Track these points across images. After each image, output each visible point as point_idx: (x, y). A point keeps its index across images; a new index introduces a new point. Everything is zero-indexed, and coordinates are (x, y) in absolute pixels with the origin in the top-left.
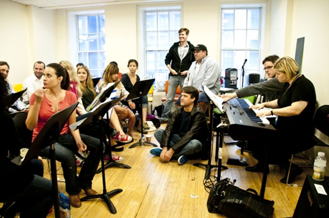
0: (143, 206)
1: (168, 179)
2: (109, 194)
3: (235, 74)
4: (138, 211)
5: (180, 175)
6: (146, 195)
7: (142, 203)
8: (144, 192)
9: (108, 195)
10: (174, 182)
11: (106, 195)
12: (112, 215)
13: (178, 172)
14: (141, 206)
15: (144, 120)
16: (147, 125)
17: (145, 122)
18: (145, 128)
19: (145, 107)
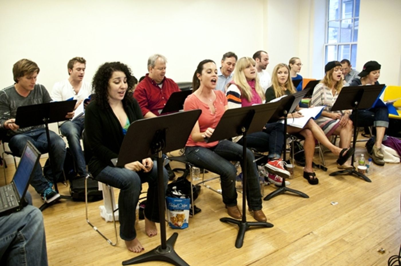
0: (276, 255)
1: (343, 236)
2: (249, 224)
4: (263, 258)
5: (367, 237)
6: (293, 244)
7: (278, 250)
8: (295, 239)
9: (246, 224)
10: (348, 243)
11: (244, 224)
12: (235, 248)
13: (370, 231)
14: (272, 254)
15: (379, 144)
16: (379, 153)
17: (379, 147)
18: (377, 156)
19: (382, 126)
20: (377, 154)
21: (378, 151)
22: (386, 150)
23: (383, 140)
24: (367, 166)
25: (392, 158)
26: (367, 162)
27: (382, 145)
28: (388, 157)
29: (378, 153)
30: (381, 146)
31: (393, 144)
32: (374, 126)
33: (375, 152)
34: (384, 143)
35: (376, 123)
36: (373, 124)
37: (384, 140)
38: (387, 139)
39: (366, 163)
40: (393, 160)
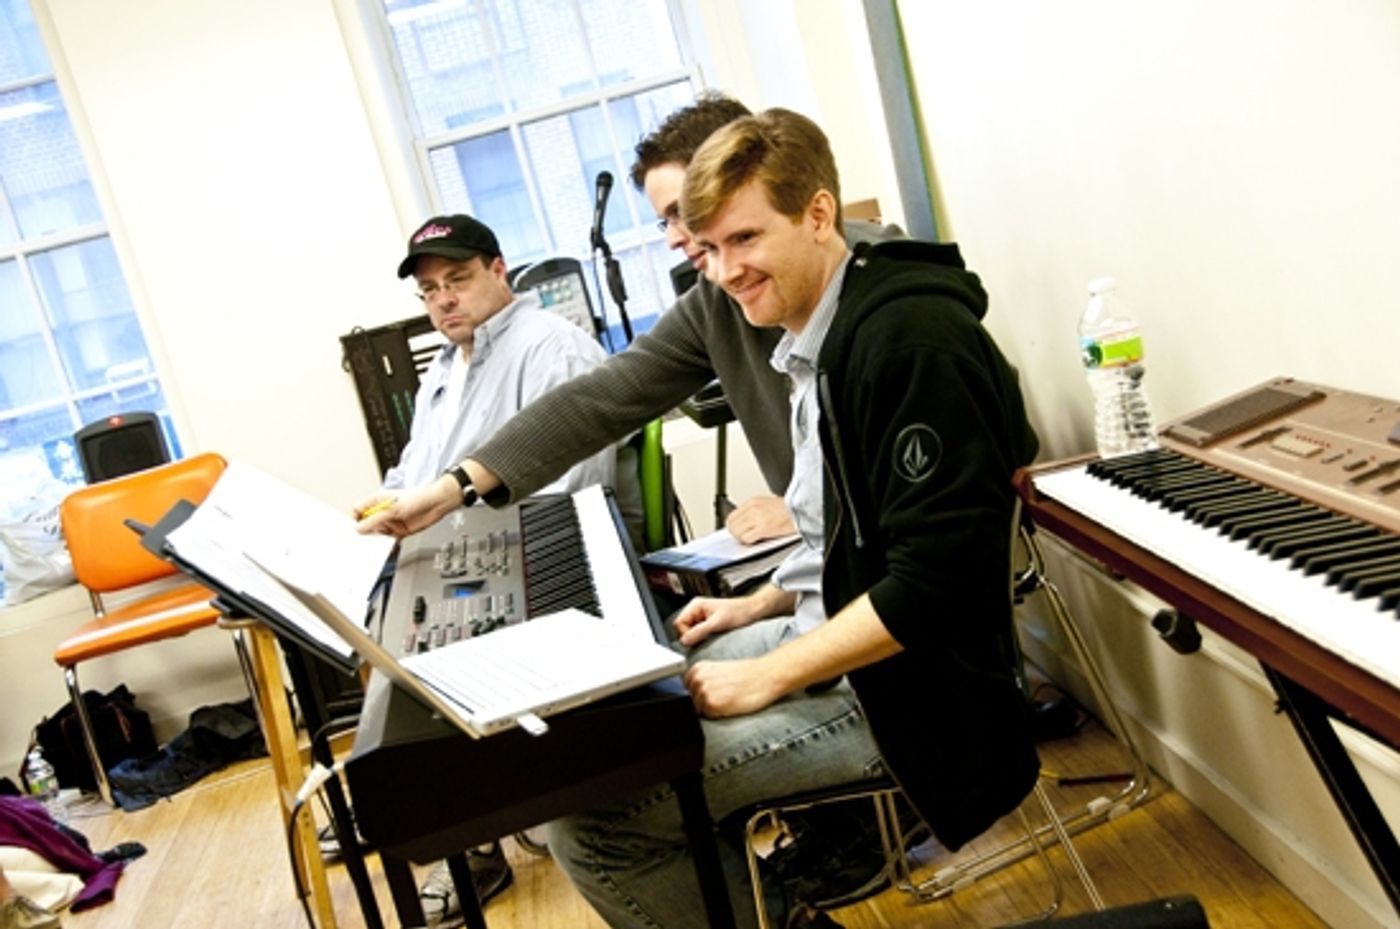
3: (570, 298)
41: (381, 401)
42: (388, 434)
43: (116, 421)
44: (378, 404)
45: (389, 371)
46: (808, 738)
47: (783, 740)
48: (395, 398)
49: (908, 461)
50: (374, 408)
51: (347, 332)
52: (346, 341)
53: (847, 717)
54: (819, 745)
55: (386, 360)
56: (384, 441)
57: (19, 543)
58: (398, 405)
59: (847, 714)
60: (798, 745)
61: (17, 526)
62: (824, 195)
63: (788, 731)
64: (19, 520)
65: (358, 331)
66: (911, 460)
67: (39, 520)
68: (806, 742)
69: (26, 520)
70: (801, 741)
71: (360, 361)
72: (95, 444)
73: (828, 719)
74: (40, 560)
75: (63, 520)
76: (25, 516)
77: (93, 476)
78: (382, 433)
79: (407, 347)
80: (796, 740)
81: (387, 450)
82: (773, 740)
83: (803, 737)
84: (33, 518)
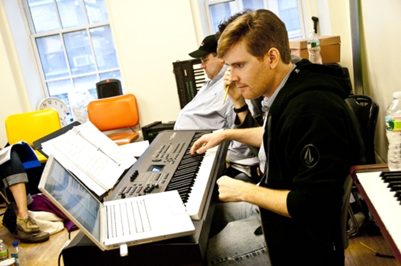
15: (23, 212)
16: (30, 225)
17: (25, 217)
18: (28, 230)
19: (19, 182)
20: (27, 228)
21: (26, 223)
22: (37, 218)
23: (27, 203)
24: (15, 256)
25: (51, 226)
26: (12, 250)
27: (29, 211)
28: (45, 226)
29: (28, 226)
30: (28, 213)
31: (44, 205)
32: (6, 185)
33: (24, 227)
34: (31, 207)
35: (7, 182)
36: (3, 185)
37: (29, 203)
38: (32, 200)
39: (11, 252)
40: (53, 228)
41: (183, 84)
42: (183, 94)
43: (108, 81)
44: (182, 85)
45: (186, 75)
46: (244, 257)
47: (234, 256)
48: (187, 83)
49: (306, 159)
50: (180, 86)
51: (175, 61)
52: (174, 64)
53: (262, 250)
54: (249, 260)
55: (185, 71)
56: (182, 96)
57: (78, 114)
58: (187, 86)
59: (262, 248)
60: (240, 259)
61: (78, 109)
62: (274, 50)
63: (236, 253)
64: (78, 107)
65: (178, 61)
66: (307, 159)
67: (84, 107)
68: (243, 258)
69: (80, 107)
70: (241, 258)
71: (177, 71)
72: (101, 88)
73: (254, 250)
74: (83, 119)
75: (88, 109)
76: (80, 106)
77: (100, 97)
78: (182, 94)
79: (192, 67)
80: (239, 257)
81: (183, 99)
82: (229, 256)
83: (242, 256)
84: (82, 107)
